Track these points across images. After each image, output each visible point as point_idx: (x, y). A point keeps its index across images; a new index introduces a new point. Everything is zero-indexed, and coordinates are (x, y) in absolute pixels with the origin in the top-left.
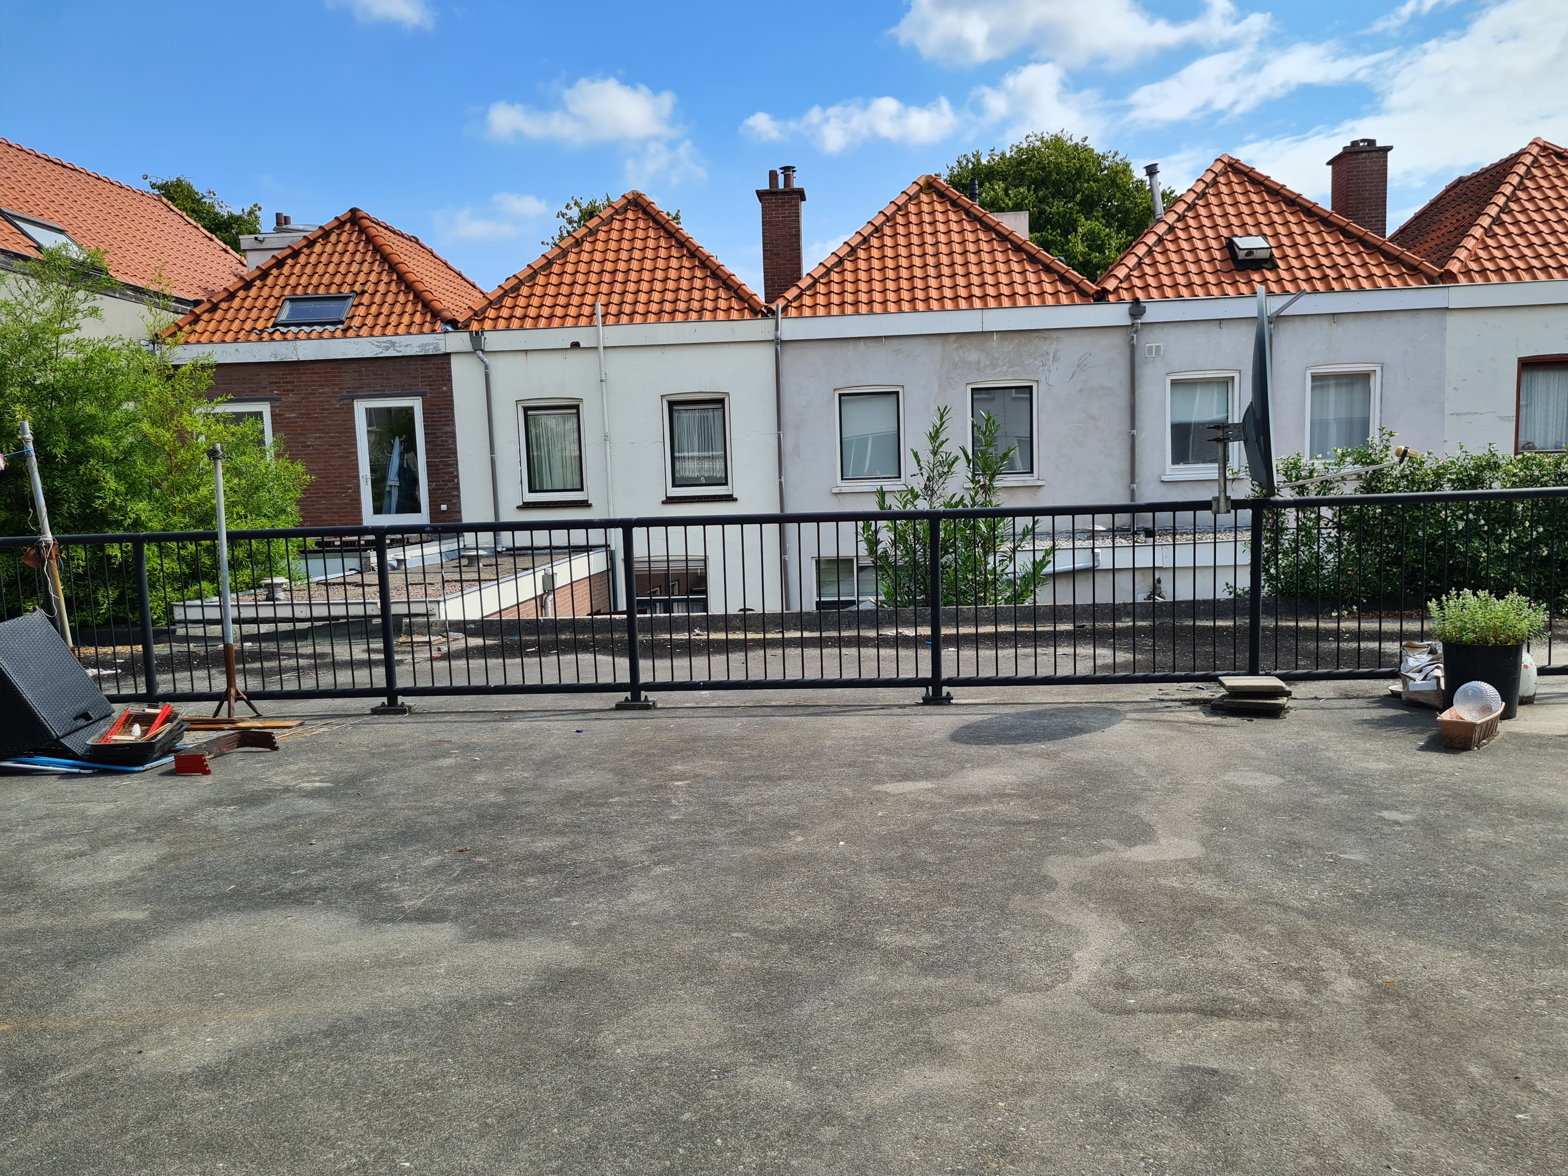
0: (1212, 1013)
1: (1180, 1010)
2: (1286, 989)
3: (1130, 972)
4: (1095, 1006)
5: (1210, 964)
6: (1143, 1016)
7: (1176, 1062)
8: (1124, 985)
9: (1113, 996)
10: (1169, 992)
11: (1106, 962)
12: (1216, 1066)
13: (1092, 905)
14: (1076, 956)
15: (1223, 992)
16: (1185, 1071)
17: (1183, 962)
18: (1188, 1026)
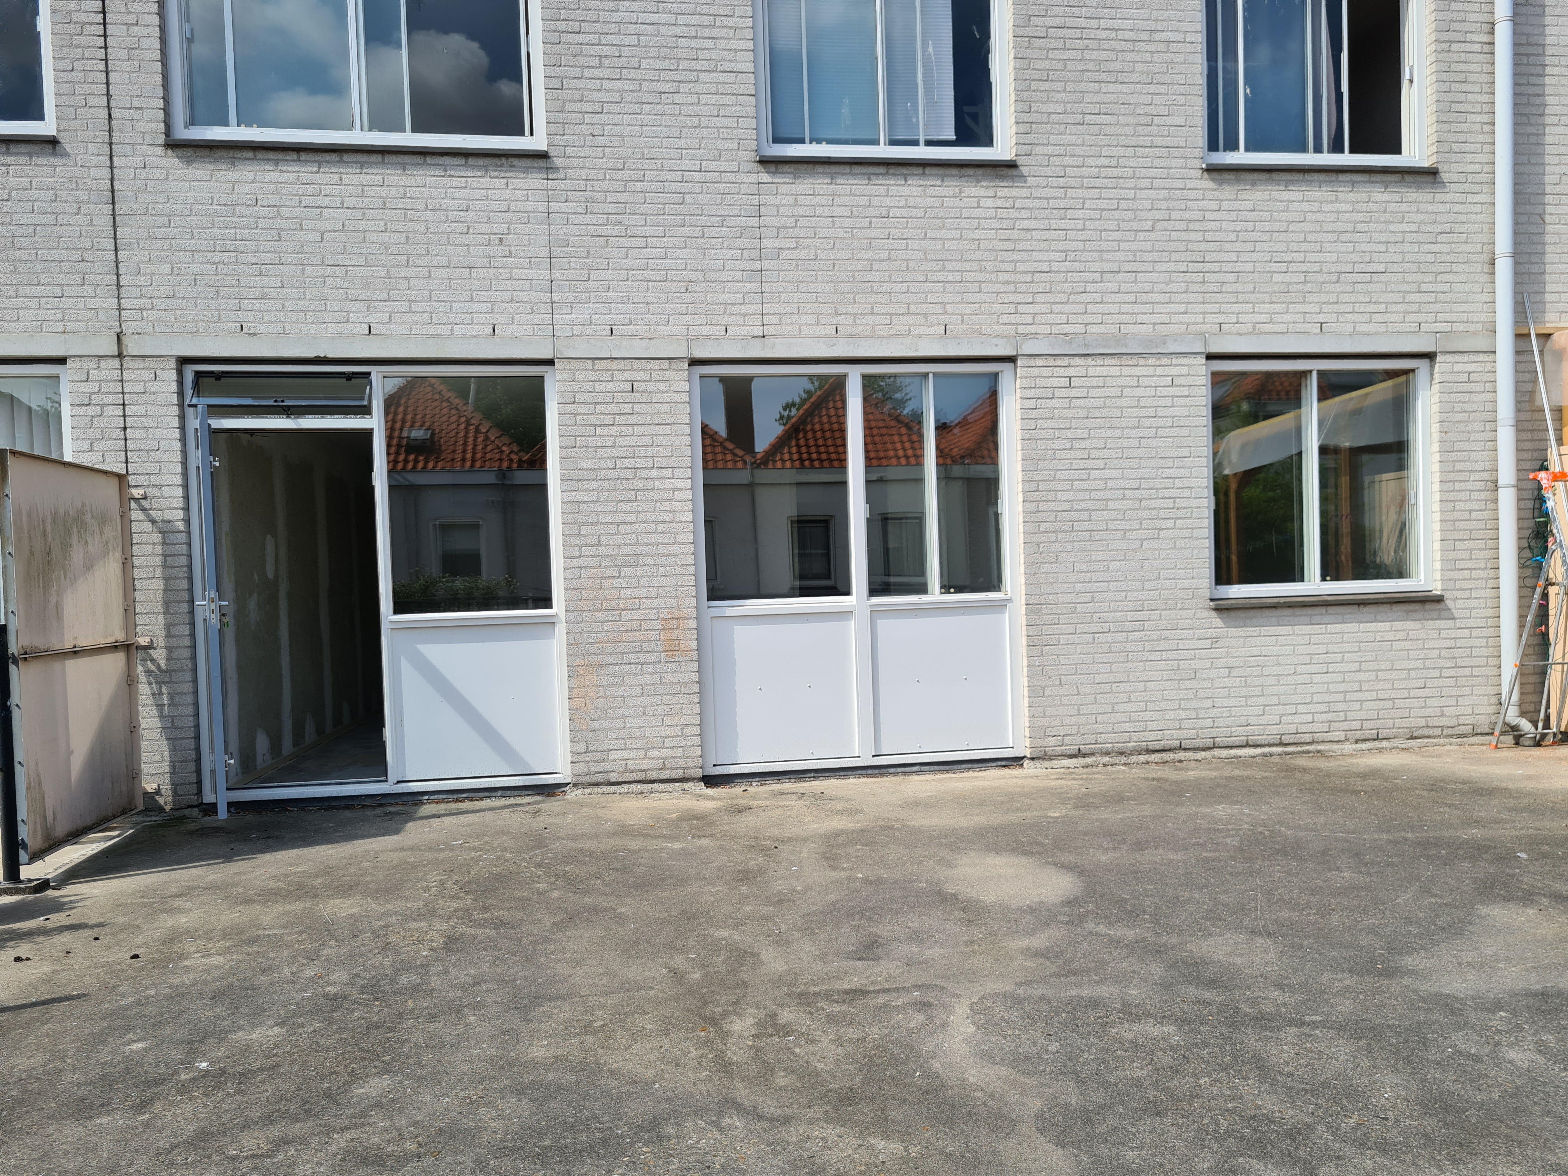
0: (855, 991)
1: (878, 991)
2: (792, 1016)
3: (921, 1017)
4: (943, 988)
5: (851, 1033)
6: (906, 985)
7: (882, 962)
8: (924, 1006)
9: (930, 997)
10: (886, 1005)
11: (944, 1025)
12: (858, 963)
13: (979, 1094)
14: (972, 1029)
15: (844, 1007)
16: (877, 959)
17: (875, 1032)
18: (873, 983)
